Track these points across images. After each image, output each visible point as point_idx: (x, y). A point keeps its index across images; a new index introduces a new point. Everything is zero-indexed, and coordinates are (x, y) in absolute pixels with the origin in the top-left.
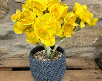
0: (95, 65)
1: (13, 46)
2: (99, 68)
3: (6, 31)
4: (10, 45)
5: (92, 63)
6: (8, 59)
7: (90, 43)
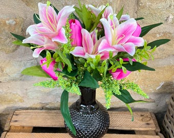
0: (155, 126)
1: (30, 91)
2: (161, 132)
3: (20, 71)
4: (26, 89)
5: (152, 122)
6: (24, 111)
7: (151, 89)
